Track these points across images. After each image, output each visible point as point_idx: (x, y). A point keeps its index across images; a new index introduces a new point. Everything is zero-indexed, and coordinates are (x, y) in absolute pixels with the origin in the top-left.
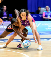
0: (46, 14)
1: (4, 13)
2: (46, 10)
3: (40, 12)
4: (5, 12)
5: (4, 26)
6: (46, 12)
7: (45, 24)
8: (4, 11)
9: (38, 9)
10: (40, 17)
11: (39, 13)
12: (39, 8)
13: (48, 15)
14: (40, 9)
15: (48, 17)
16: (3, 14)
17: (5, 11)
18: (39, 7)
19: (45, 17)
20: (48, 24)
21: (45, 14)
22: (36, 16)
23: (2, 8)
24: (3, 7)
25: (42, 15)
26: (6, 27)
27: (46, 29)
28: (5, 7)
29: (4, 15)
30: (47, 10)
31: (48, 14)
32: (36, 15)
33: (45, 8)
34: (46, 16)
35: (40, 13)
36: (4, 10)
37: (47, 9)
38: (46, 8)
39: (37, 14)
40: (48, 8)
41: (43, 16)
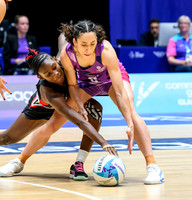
0: (181, 46)
1: (20, 42)
2: (178, 31)
3: (157, 38)
4: (22, 39)
5: (20, 93)
6: (181, 38)
7: (178, 86)
8: (20, 36)
9: (150, 28)
10: (156, 57)
11: (153, 44)
12: (154, 25)
13: (188, 51)
14: (157, 28)
15: (187, 60)
16: (18, 46)
17: (24, 36)
18: (154, 21)
19: (176, 57)
20: (186, 85)
21: (177, 47)
22: (141, 55)
23: (13, 24)
24: (17, 22)
25: (164, 49)
26: (28, 95)
27: (181, 102)
28: (24, 19)
29: (20, 50)
30: (182, 33)
31: (187, 48)
32: (141, 52)
33: (176, 24)
34: (180, 55)
35: (156, 43)
36: (22, 33)
37: (184, 30)
38: (180, 23)
39: (146, 47)
40: (189, 24)
41: (168, 54)
